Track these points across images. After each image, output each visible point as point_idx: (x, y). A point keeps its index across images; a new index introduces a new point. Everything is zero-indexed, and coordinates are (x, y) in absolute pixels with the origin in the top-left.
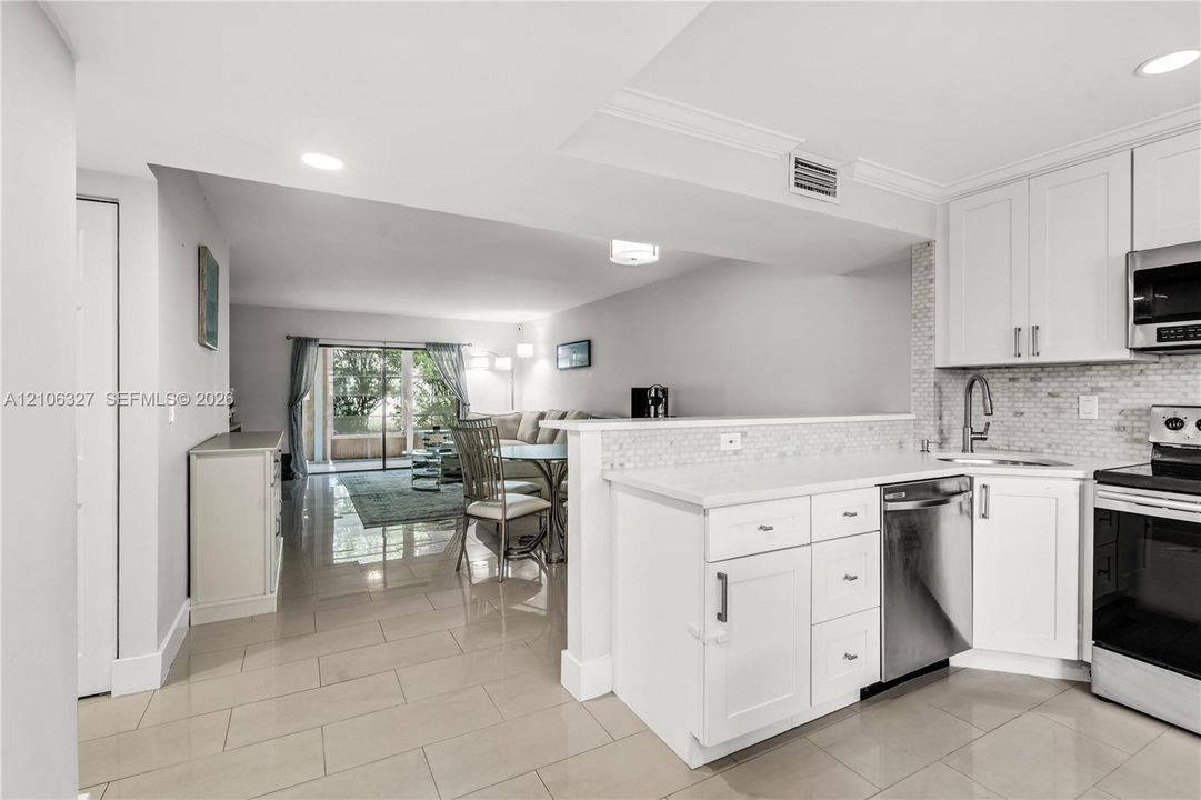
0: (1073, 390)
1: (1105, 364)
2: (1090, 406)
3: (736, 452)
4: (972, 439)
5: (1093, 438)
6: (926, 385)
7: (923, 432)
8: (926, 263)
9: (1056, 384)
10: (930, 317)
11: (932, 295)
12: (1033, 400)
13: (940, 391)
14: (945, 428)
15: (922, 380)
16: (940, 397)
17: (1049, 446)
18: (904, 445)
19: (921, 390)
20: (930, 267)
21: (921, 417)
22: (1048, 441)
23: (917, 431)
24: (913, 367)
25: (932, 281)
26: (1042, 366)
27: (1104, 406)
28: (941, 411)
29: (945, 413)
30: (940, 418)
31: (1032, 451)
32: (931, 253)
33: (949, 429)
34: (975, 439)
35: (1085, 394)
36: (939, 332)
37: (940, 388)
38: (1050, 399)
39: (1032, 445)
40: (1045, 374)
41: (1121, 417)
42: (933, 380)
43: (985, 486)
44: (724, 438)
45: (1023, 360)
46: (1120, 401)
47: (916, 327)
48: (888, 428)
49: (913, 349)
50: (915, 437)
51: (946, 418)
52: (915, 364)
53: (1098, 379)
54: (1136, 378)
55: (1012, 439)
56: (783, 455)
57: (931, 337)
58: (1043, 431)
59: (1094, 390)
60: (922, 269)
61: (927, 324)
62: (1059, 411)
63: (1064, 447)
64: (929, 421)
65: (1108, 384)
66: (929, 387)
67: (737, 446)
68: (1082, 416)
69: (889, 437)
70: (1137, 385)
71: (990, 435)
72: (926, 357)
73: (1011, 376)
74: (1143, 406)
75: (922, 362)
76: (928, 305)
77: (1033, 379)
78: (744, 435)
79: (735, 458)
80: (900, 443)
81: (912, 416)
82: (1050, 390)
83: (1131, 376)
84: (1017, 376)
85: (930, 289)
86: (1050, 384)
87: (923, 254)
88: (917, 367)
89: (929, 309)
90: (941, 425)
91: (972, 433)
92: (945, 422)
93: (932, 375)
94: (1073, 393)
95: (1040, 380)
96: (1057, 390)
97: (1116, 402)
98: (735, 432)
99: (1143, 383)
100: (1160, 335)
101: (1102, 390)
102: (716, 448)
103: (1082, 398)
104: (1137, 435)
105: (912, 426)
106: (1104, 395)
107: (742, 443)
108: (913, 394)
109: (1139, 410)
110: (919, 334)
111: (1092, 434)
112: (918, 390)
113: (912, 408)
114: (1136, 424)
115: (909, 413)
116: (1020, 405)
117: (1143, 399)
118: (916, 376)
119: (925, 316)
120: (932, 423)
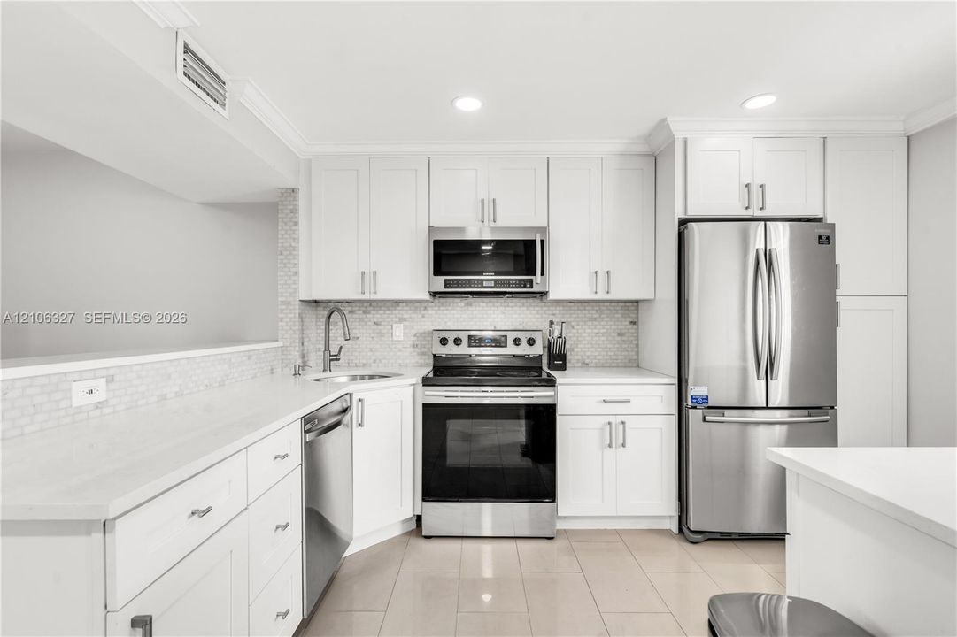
0: (389, 320)
1: (407, 302)
2: (399, 332)
3: (99, 405)
4: (330, 360)
5: (399, 353)
6: (292, 315)
7: (290, 357)
8: (292, 207)
9: (378, 316)
10: (295, 255)
11: (296, 236)
12: (365, 327)
13: (302, 321)
14: (305, 352)
15: (288, 311)
16: (302, 326)
17: (375, 361)
18: (275, 371)
19: (288, 320)
20: (294, 211)
21: (288, 344)
22: (373, 358)
23: (284, 357)
24: (280, 299)
25: (296, 224)
26: (370, 302)
27: (407, 331)
28: (303, 338)
29: (305, 340)
30: (303, 344)
31: (364, 365)
32: (295, 199)
33: (308, 353)
34: (333, 360)
35: (396, 323)
36: (302, 270)
37: (302, 318)
38: (376, 327)
39: (364, 361)
40: (372, 308)
41: (415, 338)
42: (297, 311)
43: (360, 400)
44: (78, 389)
45: (366, 297)
46: (415, 327)
47: (282, 263)
48: (263, 355)
49: (279, 282)
50: (282, 363)
51: (306, 344)
52: (282, 296)
53: (403, 312)
54: (423, 312)
55: (352, 358)
56: (163, 398)
57: (296, 273)
58: (371, 351)
59: (402, 320)
60: (288, 211)
61: (292, 261)
62: (381, 335)
63: (383, 361)
64: (295, 347)
65: (408, 316)
66: (295, 317)
67: (100, 396)
68: (395, 338)
69: (263, 365)
70: (423, 316)
71: (342, 356)
72: (291, 290)
73: (350, 309)
74: (426, 331)
75: (288, 294)
76: (293, 244)
77: (365, 312)
78: (110, 380)
79: (98, 412)
80: (272, 369)
81: (281, 344)
82: (375, 320)
83: (420, 311)
84: (354, 309)
85: (294, 230)
86: (375, 316)
87: (289, 199)
88: (284, 299)
89: (294, 248)
90: (303, 350)
91: (330, 356)
92: (305, 348)
93: (297, 307)
94: (389, 322)
95: (369, 312)
96: (380, 320)
97: (413, 328)
98: (95, 378)
99: (426, 316)
100: (447, 284)
101: (405, 320)
102: (64, 404)
103: (395, 326)
104: (424, 350)
105: (280, 353)
106: (407, 323)
107: (108, 391)
108: (280, 324)
109: (425, 333)
110: (284, 269)
111: (400, 351)
112: (285, 320)
113: (280, 336)
114: (423, 343)
115: (277, 341)
116: (357, 331)
117: (428, 326)
118: (284, 307)
119: (290, 254)
120: (297, 349)
